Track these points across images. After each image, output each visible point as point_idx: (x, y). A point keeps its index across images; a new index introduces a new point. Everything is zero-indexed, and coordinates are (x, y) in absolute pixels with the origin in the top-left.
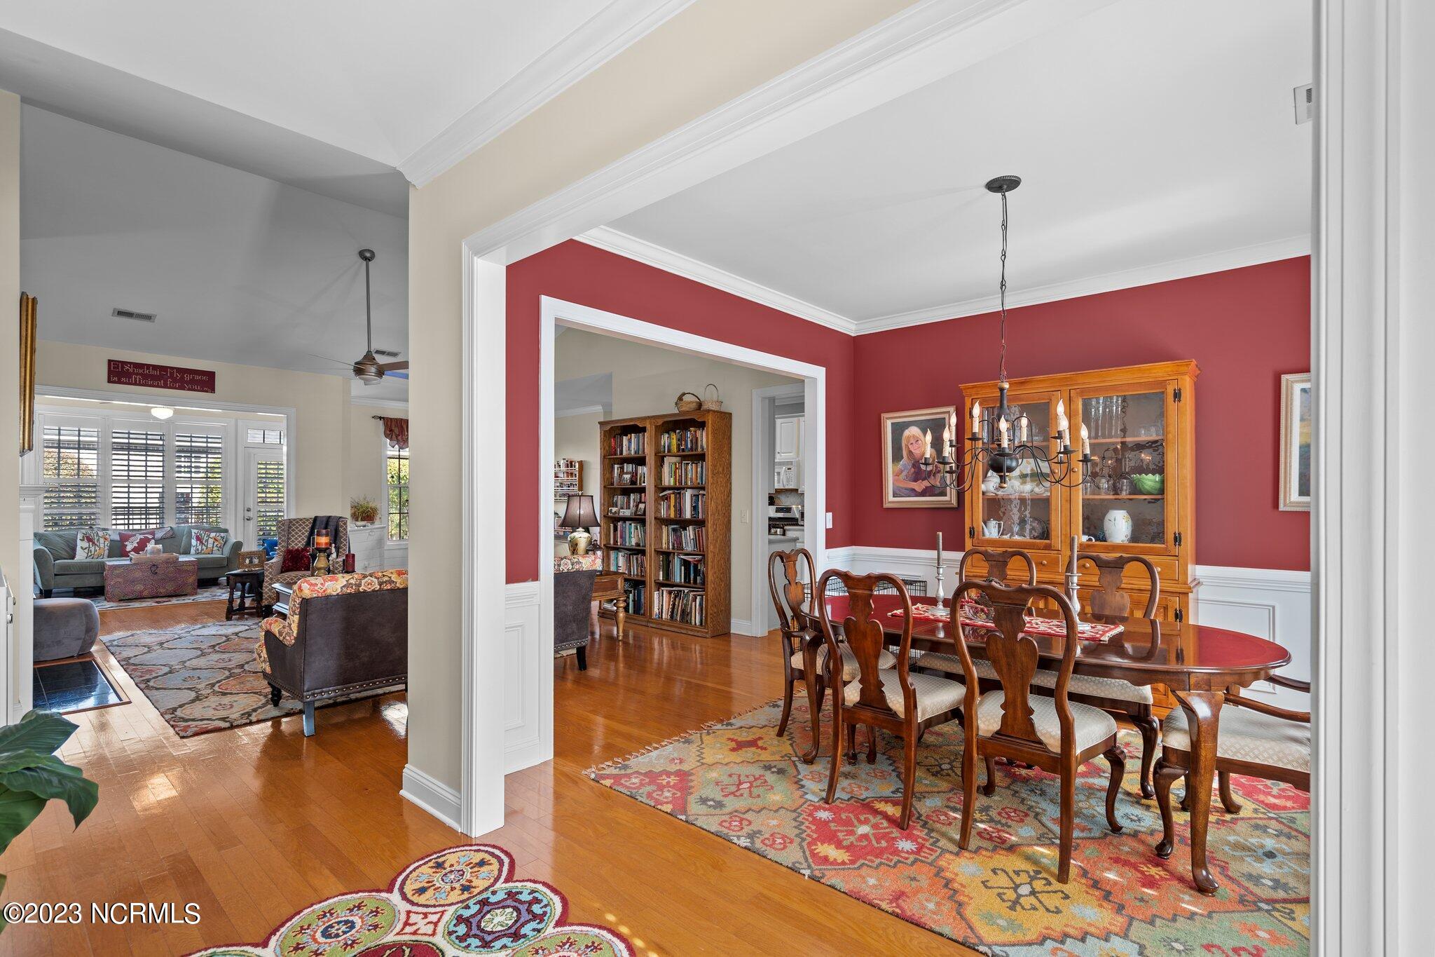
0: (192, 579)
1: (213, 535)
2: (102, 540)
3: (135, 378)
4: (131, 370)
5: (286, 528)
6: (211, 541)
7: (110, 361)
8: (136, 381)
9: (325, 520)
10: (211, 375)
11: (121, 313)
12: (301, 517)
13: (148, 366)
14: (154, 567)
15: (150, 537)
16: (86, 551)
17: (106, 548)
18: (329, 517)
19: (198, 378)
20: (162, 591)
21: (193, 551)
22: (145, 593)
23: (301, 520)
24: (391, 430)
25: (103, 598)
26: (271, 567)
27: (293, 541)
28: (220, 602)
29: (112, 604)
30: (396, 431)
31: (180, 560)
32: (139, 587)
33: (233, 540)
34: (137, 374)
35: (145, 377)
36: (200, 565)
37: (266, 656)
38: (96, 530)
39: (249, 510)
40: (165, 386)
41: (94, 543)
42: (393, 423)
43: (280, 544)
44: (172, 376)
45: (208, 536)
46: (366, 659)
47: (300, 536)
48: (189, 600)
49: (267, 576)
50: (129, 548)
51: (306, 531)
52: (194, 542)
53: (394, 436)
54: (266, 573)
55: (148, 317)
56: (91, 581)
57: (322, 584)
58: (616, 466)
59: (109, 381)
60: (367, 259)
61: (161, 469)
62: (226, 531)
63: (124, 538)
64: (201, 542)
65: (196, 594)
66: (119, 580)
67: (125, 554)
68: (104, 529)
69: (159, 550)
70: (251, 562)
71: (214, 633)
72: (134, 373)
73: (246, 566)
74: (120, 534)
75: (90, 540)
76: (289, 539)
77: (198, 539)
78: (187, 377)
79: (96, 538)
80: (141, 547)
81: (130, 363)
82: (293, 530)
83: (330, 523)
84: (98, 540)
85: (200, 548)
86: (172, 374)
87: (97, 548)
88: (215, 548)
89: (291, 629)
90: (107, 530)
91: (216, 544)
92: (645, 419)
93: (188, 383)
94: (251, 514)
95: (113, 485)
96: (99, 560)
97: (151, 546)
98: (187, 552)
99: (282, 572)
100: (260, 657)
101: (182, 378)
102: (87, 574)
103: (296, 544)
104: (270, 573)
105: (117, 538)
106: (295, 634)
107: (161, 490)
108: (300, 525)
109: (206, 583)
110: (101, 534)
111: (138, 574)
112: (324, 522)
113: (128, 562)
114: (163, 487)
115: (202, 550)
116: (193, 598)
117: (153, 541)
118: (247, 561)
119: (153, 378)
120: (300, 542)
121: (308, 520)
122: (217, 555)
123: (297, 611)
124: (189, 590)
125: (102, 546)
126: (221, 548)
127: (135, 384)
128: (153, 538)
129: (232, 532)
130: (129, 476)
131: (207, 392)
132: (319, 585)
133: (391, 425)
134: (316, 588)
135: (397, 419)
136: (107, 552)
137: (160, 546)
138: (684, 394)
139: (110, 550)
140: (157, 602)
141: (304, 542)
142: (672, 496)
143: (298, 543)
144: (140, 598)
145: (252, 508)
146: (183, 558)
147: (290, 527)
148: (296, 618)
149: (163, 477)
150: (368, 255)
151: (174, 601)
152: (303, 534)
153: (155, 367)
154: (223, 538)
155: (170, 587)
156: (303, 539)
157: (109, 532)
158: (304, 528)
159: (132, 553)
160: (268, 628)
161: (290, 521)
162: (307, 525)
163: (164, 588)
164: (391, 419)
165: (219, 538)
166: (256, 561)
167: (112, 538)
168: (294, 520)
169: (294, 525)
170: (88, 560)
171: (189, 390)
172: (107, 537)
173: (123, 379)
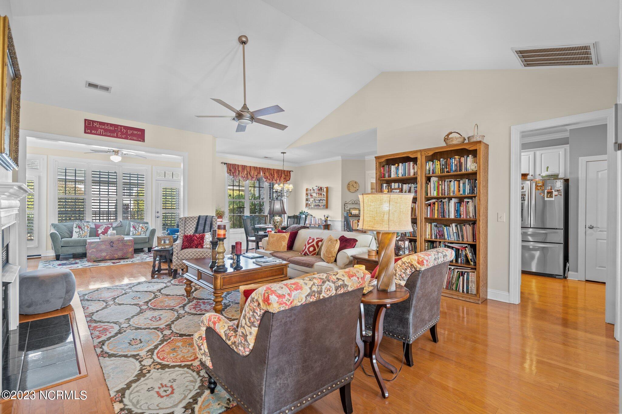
0: (131, 250)
1: (141, 225)
2: (86, 228)
3: (100, 131)
4: (98, 126)
5: (184, 222)
6: (140, 228)
7: (85, 120)
8: (100, 133)
9: (204, 217)
10: (143, 131)
11: (91, 85)
12: (191, 216)
13: (108, 124)
14: (111, 243)
15: (110, 226)
16: (78, 233)
17: (88, 232)
18: (207, 216)
19: (135, 132)
20: (116, 256)
21: (131, 234)
22: (107, 257)
23: (191, 218)
24: (230, 170)
25: (86, 259)
26: (177, 246)
27: (187, 230)
28: (147, 263)
29: (90, 264)
30: (233, 171)
31: (125, 239)
32: (104, 254)
33: (151, 228)
34: (101, 129)
35: (106, 130)
36: (135, 241)
37: (207, 351)
38: (83, 222)
39: (158, 212)
40: (117, 137)
41: (82, 229)
42: (231, 166)
43: (180, 232)
44: (121, 131)
45: (139, 226)
46: (318, 369)
47: (191, 227)
48: (129, 261)
49: (175, 252)
50: (100, 232)
51: (194, 224)
52: (132, 229)
53: (232, 173)
54: (174, 250)
55: (107, 89)
56: (80, 250)
57: (289, 295)
58: (385, 185)
59: (85, 132)
60: (244, 43)
61: (115, 191)
62: (147, 223)
63: (97, 227)
64: (135, 229)
65: (133, 257)
66: (94, 250)
67: (97, 235)
68: (88, 222)
69: (114, 234)
70: (165, 242)
71: (146, 289)
72: (99, 128)
73: (163, 245)
74: (95, 224)
75: (80, 227)
76: (185, 229)
77: (134, 227)
78: (130, 132)
79: (83, 227)
80: (105, 232)
81: (97, 122)
82: (187, 224)
83: (207, 220)
84: (84, 228)
85: (135, 232)
86: (121, 129)
87: (84, 232)
88: (142, 232)
89: (246, 340)
90: (89, 222)
91: (142, 230)
92: (416, 152)
93: (130, 135)
94: (159, 215)
95: (92, 199)
96: (84, 238)
97: (110, 231)
98: (128, 234)
99: (182, 249)
100: (200, 349)
101: (127, 132)
102: (77, 246)
103: (189, 232)
104: (177, 250)
105: (94, 227)
106: (251, 347)
107: (115, 202)
108: (191, 221)
109: (138, 251)
110: (85, 224)
111: (103, 247)
112: (204, 219)
113: (98, 240)
114: (116, 200)
115: (136, 233)
116: (131, 260)
117: (111, 229)
118: (163, 242)
119: (111, 131)
120: (191, 231)
121: (195, 218)
122: (143, 236)
123: (257, 323)
124: (129, 255)
125: (86, 231)
126: (145, 232)
127: (100, 135)
128: (112, 227)
129: (150, 224)
130: (100, 194)
131: (140, 141)
132: (287, 297)
133: (230, 167)
134: (284, 300)
135: (233, 164)
136: (88, 234)
137: (115, 232)
138: (451, 133)
139: (90, 233)
140: (113, 263)
141: (193, 231)
142: (436, 203)
143: (190, 231)
144: (104, 260)
145: (159, 211)
146: (127, 238)
147: (185, 222)
148: (255, 330)
149: (116, 195)
150: (244, 39)
151: (122, 262)
152: (193, 226)
153: (111, 125)
154: (146, 227)
155: (120, 254)
156: (193, 229)
157: (90, 223)
158: (193, 222)
159: (101, 234)
160: (212, 325)
161: (186, 218)
162: (195, 221)
163: (117, 254)
164: (230, 164)
165: (144, 227)
166: (167, 242)
167: (91, 226)
168: (188, 218)
169: (188, 220)
170: (79, 238)
171: (130, 139)
172: (89, 226)
173: (93, 132)
